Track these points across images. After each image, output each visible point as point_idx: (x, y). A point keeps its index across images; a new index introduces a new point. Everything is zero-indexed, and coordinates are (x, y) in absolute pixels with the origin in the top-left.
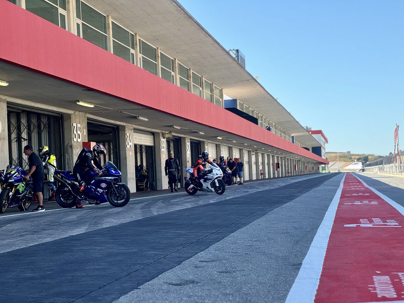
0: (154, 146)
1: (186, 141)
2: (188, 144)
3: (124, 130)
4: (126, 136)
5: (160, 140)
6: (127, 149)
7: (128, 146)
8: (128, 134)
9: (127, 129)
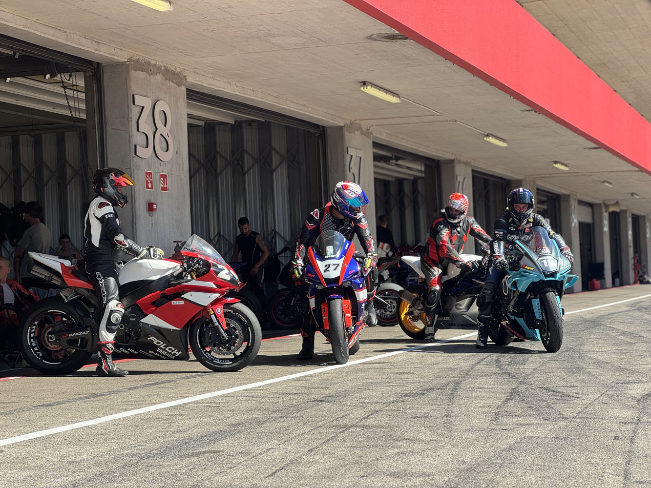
0: (593, 224)
1: (628, 216)
2: (630, 220)
3: (568, 201)
4: (571, 210)
5: (601, 214)
6: (572, 229)
7: (573, 224)
8: (573, 207)
9: (571, 199)
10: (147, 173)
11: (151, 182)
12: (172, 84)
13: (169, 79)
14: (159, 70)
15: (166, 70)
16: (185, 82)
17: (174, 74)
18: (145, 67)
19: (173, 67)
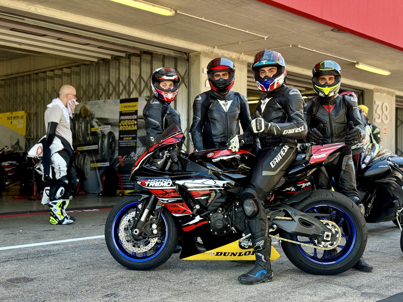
12: (390, 96)
13: (389, 94)
14: (385, 91)
15: (388, 91)
16: (395, 95)
17: (391, 92)
18: (380, 91)
19: (390, 90)
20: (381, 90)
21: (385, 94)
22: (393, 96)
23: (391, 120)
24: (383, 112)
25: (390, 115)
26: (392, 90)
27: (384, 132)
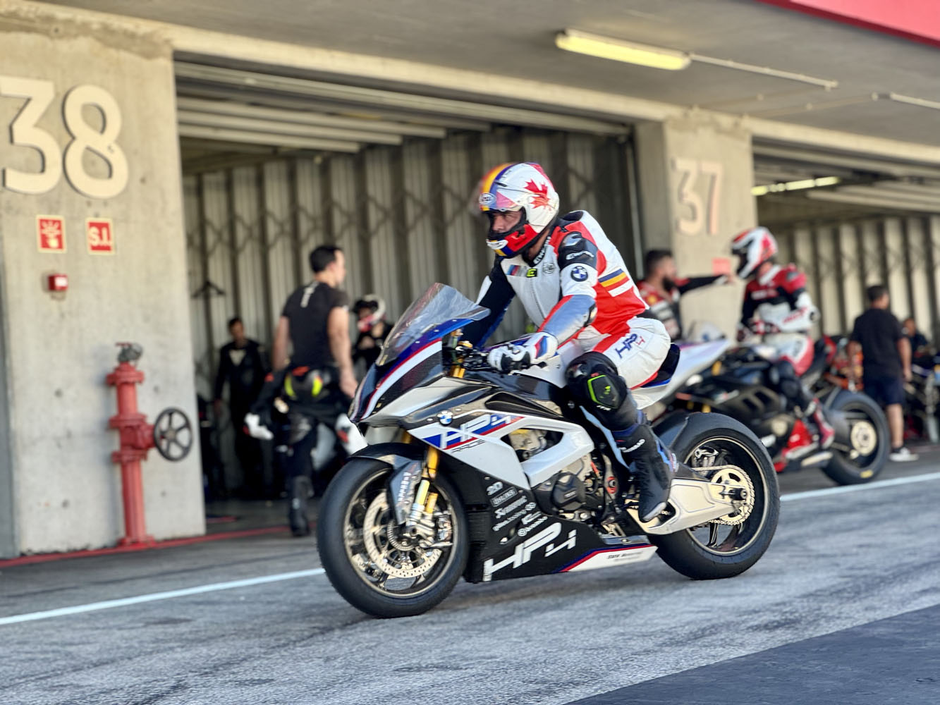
10: (42, 221)
11: (59, 238)
12: (124, 55)
13: (118, 46)
14: (84, 29)
15: (106, 29)
16: (168, 51)
17: (132, 36)
18: (38, 25)
19: (128, 24)
20: (50, 19)
21: (83, 44)
22: (149, 56)
23: (143, 180)
24: (73, 138)
25: (130, 154)
26: (144, 27)
27: (96, 243)
